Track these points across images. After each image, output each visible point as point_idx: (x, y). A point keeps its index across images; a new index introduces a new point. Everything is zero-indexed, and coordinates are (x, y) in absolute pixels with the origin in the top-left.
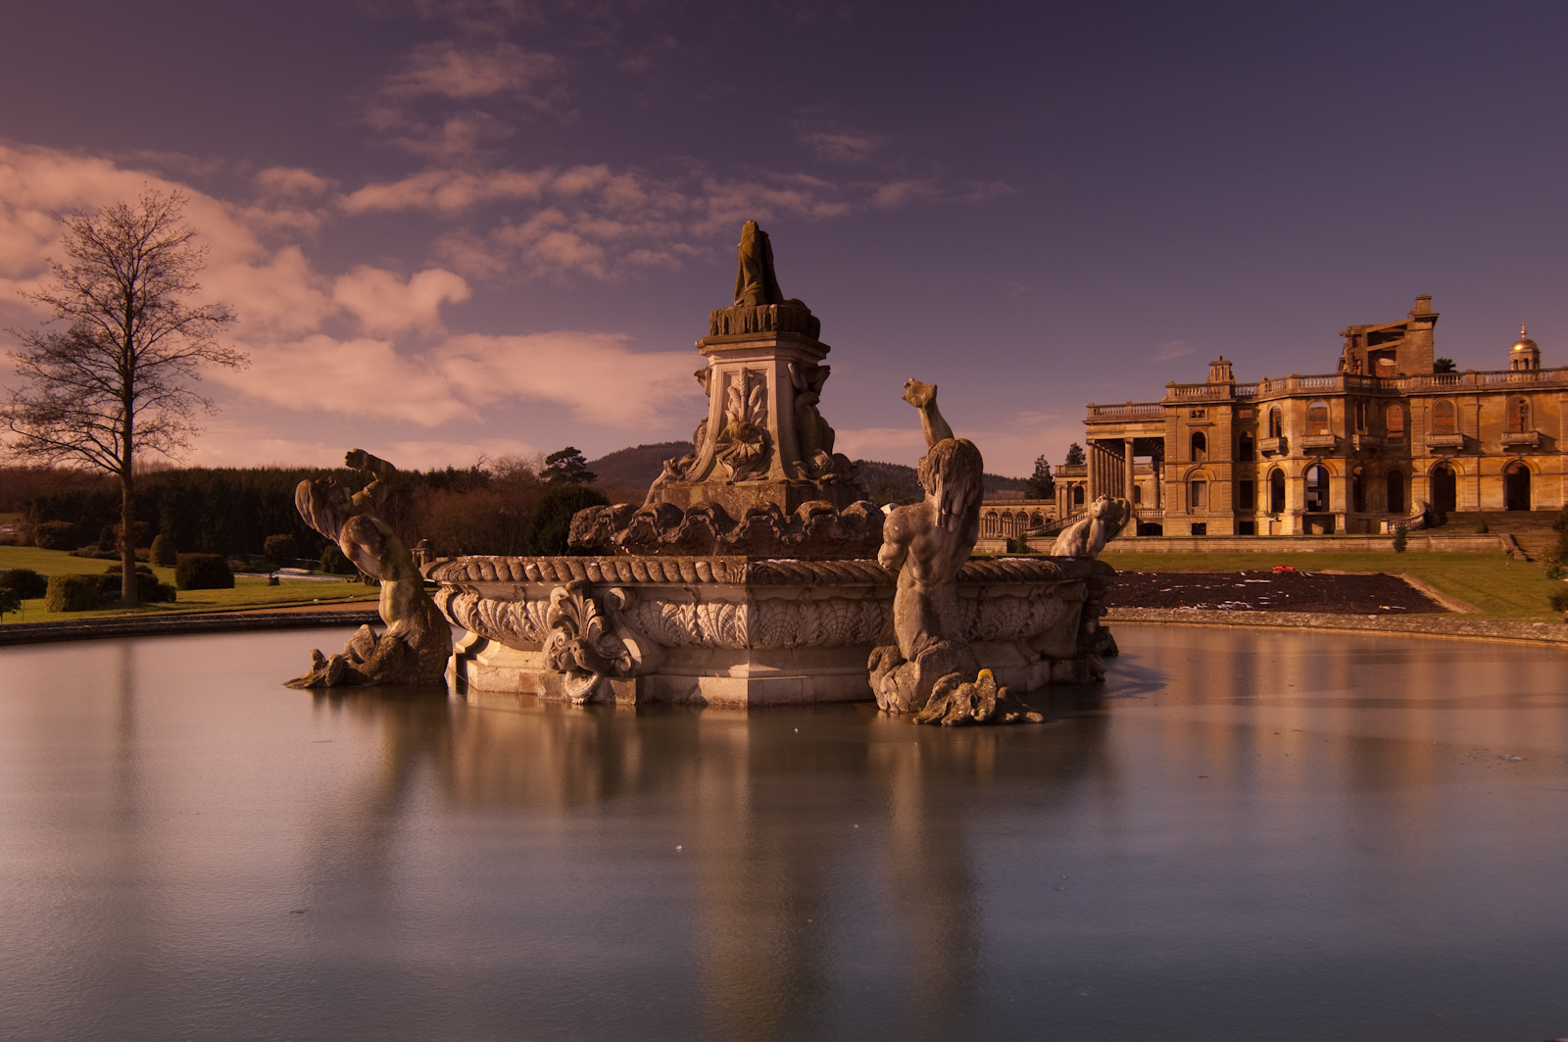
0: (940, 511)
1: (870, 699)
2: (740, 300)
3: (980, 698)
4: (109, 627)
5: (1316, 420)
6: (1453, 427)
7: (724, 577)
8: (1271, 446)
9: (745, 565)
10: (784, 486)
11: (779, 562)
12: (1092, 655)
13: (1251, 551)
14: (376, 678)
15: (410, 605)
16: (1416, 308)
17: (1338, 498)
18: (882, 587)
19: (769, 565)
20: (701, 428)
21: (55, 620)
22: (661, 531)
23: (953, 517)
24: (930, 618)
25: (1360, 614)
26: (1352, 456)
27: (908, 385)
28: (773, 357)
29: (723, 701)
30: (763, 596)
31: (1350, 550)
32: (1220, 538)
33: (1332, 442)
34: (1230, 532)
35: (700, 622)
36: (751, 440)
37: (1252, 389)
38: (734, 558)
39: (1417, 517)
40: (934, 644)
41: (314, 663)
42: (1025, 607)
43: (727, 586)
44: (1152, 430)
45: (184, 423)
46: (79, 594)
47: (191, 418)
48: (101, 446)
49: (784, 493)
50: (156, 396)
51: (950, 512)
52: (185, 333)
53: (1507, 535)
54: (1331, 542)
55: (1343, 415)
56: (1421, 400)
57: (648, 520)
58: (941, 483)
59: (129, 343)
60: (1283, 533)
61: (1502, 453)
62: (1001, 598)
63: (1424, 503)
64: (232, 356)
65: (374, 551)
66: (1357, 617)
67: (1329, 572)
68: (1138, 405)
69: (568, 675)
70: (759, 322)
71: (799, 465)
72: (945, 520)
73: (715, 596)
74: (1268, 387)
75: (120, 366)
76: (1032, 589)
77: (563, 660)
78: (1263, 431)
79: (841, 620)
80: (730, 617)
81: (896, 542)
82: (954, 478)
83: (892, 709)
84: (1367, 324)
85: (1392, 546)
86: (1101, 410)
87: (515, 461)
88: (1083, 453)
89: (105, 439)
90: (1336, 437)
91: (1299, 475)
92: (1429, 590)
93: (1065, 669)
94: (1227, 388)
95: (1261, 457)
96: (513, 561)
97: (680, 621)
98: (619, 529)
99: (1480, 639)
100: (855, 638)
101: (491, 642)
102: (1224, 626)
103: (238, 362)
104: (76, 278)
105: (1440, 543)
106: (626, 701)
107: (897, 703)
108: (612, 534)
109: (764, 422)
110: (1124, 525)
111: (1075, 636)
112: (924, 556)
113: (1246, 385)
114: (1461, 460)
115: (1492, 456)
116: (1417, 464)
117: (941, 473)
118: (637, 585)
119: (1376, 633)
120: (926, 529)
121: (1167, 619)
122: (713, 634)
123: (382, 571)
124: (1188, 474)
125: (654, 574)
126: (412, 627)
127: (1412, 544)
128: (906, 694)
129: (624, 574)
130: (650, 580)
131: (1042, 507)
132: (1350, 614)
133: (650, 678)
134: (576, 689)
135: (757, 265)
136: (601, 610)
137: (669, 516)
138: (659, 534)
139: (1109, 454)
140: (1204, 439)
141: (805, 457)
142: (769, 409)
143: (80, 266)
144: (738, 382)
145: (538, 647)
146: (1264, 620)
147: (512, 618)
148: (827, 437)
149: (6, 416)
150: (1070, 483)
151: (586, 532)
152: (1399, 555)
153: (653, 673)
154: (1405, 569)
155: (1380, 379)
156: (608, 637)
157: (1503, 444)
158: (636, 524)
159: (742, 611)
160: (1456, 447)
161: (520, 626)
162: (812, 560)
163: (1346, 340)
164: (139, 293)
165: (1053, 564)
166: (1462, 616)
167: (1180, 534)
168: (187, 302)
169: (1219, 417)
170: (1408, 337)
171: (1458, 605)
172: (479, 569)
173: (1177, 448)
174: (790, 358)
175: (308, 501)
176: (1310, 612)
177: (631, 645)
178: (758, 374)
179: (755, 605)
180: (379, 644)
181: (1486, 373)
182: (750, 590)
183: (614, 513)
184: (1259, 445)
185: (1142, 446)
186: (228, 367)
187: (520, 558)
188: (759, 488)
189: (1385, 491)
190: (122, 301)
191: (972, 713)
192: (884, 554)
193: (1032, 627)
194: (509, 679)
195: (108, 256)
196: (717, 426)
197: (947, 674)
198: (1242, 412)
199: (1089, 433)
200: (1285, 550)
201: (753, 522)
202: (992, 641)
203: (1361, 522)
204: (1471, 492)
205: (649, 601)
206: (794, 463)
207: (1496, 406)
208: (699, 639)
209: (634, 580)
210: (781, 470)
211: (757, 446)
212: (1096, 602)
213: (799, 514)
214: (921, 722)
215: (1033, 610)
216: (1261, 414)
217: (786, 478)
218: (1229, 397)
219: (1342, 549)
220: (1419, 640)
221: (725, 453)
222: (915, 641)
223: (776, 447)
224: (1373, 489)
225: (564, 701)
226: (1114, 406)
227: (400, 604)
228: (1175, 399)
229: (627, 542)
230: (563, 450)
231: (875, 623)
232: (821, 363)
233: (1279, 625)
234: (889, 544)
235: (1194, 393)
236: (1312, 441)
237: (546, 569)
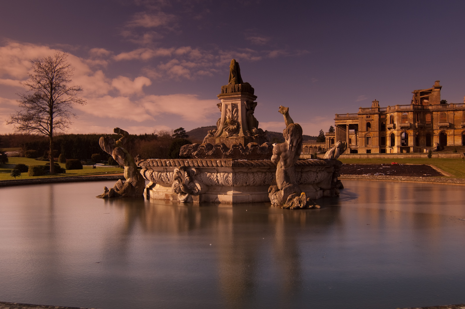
0: (290, 145)
1: (269, 201)
2: (230, 83)
3: (301, 201)
4: (46, 180)
5: (404, 118)
6: (446, 120)
7: (225, 165)
8: (391, 126)
9: (232, 161)
10: (243, 138)
11: (242, 160)
12: (335, 188)
13: (384, 158)
14: (123, 195)
15: (133, 173)
16: (435, 84)
17: (411, 142)
18: (273, 168)
19: (239, 161)
20: (219, 121)
21: (30, 178)
22: (207, 151)
23: (293, 147)
24: (287, 177)
25: (417, 177)
26: (415, 129)
27: (280, 107)
28: (240, 100)
29: (225, 202)
30: (237, 171)
31: (414, 158)
32: (375, 154)
33: (409, 125)
34: (378, 152)
35: (218, 178)
36: (233, 125)
37: (385, 109)
38: (228, 159)
39: (435, 148)
40: (288, 185)
41: (105, 191)
42: (315, 174)
43: (226, 168)
44: (354, 122)
45: (67, 121)
46: (38, 171)
47: (70, 119)
48: (44, 128)
49: (243, 140)
50: (59, 113)
51: (292, 145)
52: (68, 94)
53: (463, 153)
54: (409, 155)
55: (412, 117)
56: (436, 112)
57: (203, 148)
58: (290, 137)
59: (52, 97)
60: (394, 152)
61: (461, 128)
62: (308, 171)
63: (437, 143)
64: (81, 101)
65: (122, 158)
66: (416, 177)
67: (408, 164)
68: (350, 114)
69: (179, 194)
70: (236, 89)
71: (248, 132)
72: (291, 148)
73: (223, 171)
74: (390, 109)
75: (49, 104)
76: (317, 169)
77: (178, 190)
78: (388, 122)
79: (260, 178)
80: (227, 177)
81: (277, 154)
82: (294, 135)
83: (275, 204)
84: (419, 89)
85: (427, 156)
86: (339, 116)
87: (165, 132)
88: (334, 129)
89: (45, 126)
90: (410, 124)
91: (399, 135)
92: (438, 170)
93: (327, 193)
94: (377, 109)
95: (388, 130)
96: (163, 160)
97: (212, 178)
98: (194, 151)
99: (454, 184)
100: (264, 183)
101: (157, 184)
102: (376, 180)
103: (83, 103)
104: (36, 78)
105: (442, 155)
106: (196, 202)
107: (277, 202)
108: (192, 152)
109: (237, 119)
110: (345, 150)
111: (330, 183)
112: (285, 159)
113: (383, 108)
114: (448, 130)
115: (458, 129)
116: (435, 132)
117: (290, 134)
118: (200, 167)
119: (422, 182)
120: (285, 150)
121: (359, 178)
122: (222, 182)
123: (125, 163)
124: (365, 135)
125: (204, 164)
126: (133, 180)
127: (433, 156)
128: (279, 200)
129: (196, 164)
130: (203, 166)
131: (321, 145)
132: (414, 176)
133: (203, 195)
134: (182, 198)
135: (235, 72)
136: (189, 175)
137: (209, 147)
138: (206, 152)
139: (342, 129)
140: (370, 124)
141: (250, 129)
142: (239, 115)
143: (37, 75)
144: (230, 107)
145: (170, 186)
146: (388, 178)
147: (163, 177)
148: (256, 123)
149: (16, 119)
150: (330, 138)
151: (185, 152)
152: (430, 159)
153: (205, 194)
154: (431, 163)
155: (424, 106)
156: (191, 183)
157: (462, 125)
158: (199, 149)
159: (231, 175)
160: (447, 126)
161: (165, 179)
162: (251, 160)
163: (414, 94)
164: (54, 83)
165: (324, 161)
166: (448, 177)
167: (363, 153)
168: (69, 85)
169: (375, 118)
170: (432, 93)
171: (447, 174)
172: (153, 163)
173: (362, 127)
174: (245, 100)
175: (103, 143)
176: (402, 176)
177: (198, 185)
178: (236, 105)
179: (235, 173)
180: (124, 185)
181: (456, 104)
182: (233, 169)
183: (193, 146)
184: (387, 126)
185: (351, 127)
186: (80, 104)
187: (165, 159)
188: (236, 139)
189: (425, 140)
190: (50, 85)
191: (299, 206)
192: (273, 158)
193: (317, 180)
194: (162, 195)
195: (45, 72)
196: (223, 121)
197: (292, 194)
198: (382, 116)
199: (336, 123)
200: (395, 158)
201: (234, 149)
202: (305, 184)
203: (418, 149)
204: (452, 140)
205: (203, 172)
206: (246, 131)
207: (459, 114)
208: (218, 184)
209: (199, 166)
210: (243, 133)
211: (235, 126)
212: (337, 172)
213: (248, 146)
214: (284, 208)
215: (318, 175)
216: (387, 117)
217: (244, 136)
218: (378, 112)
219: (412, 157)
220: (435, 184)
221: (226, 128)
222: (282, 184)
223: (241, 126)
224: (422, 139)
225: (178, 202)
226: (343, 115)
227: (130, 173)
228: (361, 112)
229: (197, 155)
230: (179, 128)
231: (270, 179)
232: (254, 101)
233: (393, 180)
234: (274, 155)
235: (367, 111)
236: (403, 125)
237: (172, 163)
